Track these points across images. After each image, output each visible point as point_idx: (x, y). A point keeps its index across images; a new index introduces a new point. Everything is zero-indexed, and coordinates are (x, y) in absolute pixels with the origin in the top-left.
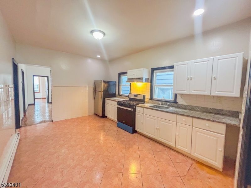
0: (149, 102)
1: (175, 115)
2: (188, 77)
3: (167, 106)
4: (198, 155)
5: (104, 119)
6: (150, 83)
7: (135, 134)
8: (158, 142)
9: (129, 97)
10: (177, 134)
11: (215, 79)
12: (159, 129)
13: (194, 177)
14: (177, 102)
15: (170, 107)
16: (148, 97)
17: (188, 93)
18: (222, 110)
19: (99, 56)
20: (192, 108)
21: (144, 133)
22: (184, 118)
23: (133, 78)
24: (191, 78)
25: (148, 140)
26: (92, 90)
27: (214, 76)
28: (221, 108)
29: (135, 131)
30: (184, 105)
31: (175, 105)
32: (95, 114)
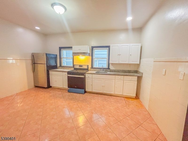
0: (91, 70)
1: (114, 76)
2: (119, 54)
3: (104, 71)
4: (126, 94)
5: (50, 89)
6: (91, 57)
7: (86, 94)
8: (103, 94)
9: (74, 68)
10: (116, 86)
11: (131, 55)
12: (104, 86)
13: (129, 104)
14: (110, 69)
15: (107, 72)
16: (90, 67)
17: (118, 63)
18: (131, 71)
19: (37, 28)
20: (118, 71)
21: (93, 91)
22: (120, 77)
23: (79, 52)
24: (120, 54)
25: (97, 95)
26: (30, 62)
27: (131, 54)
28: (130, 70)
29: (85, 92)
30: (114, 70)
31: (109, 70)
32: (36, 87)
